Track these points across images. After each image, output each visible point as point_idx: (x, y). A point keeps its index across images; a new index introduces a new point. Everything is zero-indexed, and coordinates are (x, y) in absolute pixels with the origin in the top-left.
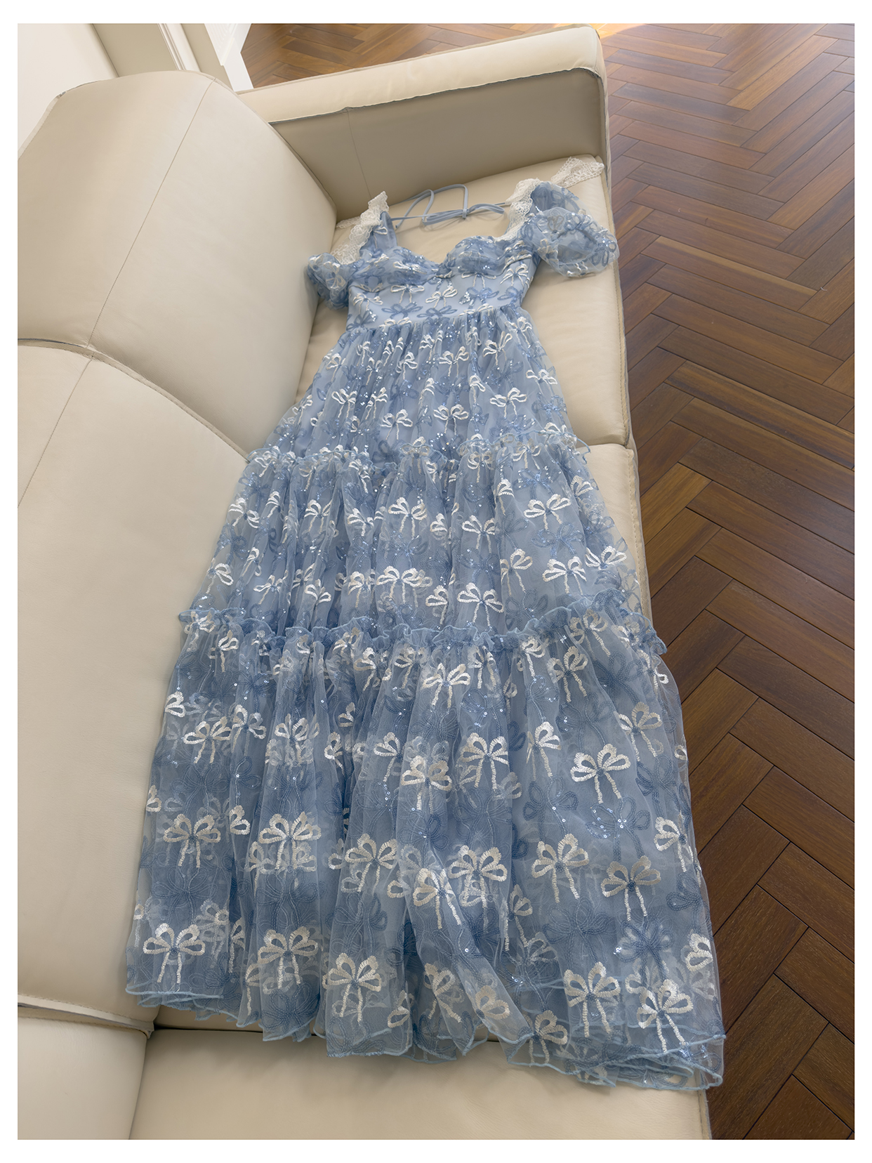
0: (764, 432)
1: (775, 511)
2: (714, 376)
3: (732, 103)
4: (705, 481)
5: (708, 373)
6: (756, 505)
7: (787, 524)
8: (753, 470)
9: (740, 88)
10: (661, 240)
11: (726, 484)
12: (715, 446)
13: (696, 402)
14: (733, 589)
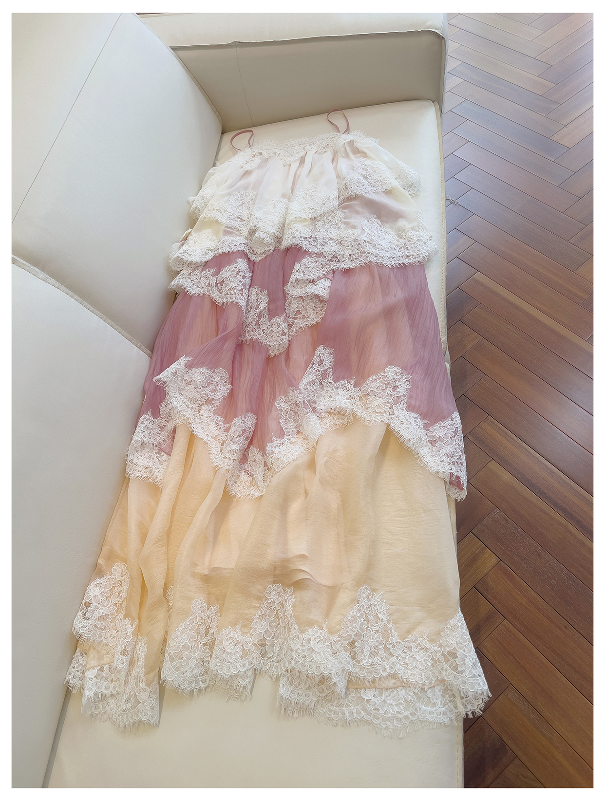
0: (552, 512)
1: (556, 608)
2: (512, 439)
3: (555, 138)
4: (494, 560)
5: (507, 434)
6: (538, 597)
7: (566, 627)
8: (539, 555)
9: (564, 123)
10: (478, 276)
11: (513, 567)
12: (506, 520)
13: (494, 466)
14: (509, 696)
